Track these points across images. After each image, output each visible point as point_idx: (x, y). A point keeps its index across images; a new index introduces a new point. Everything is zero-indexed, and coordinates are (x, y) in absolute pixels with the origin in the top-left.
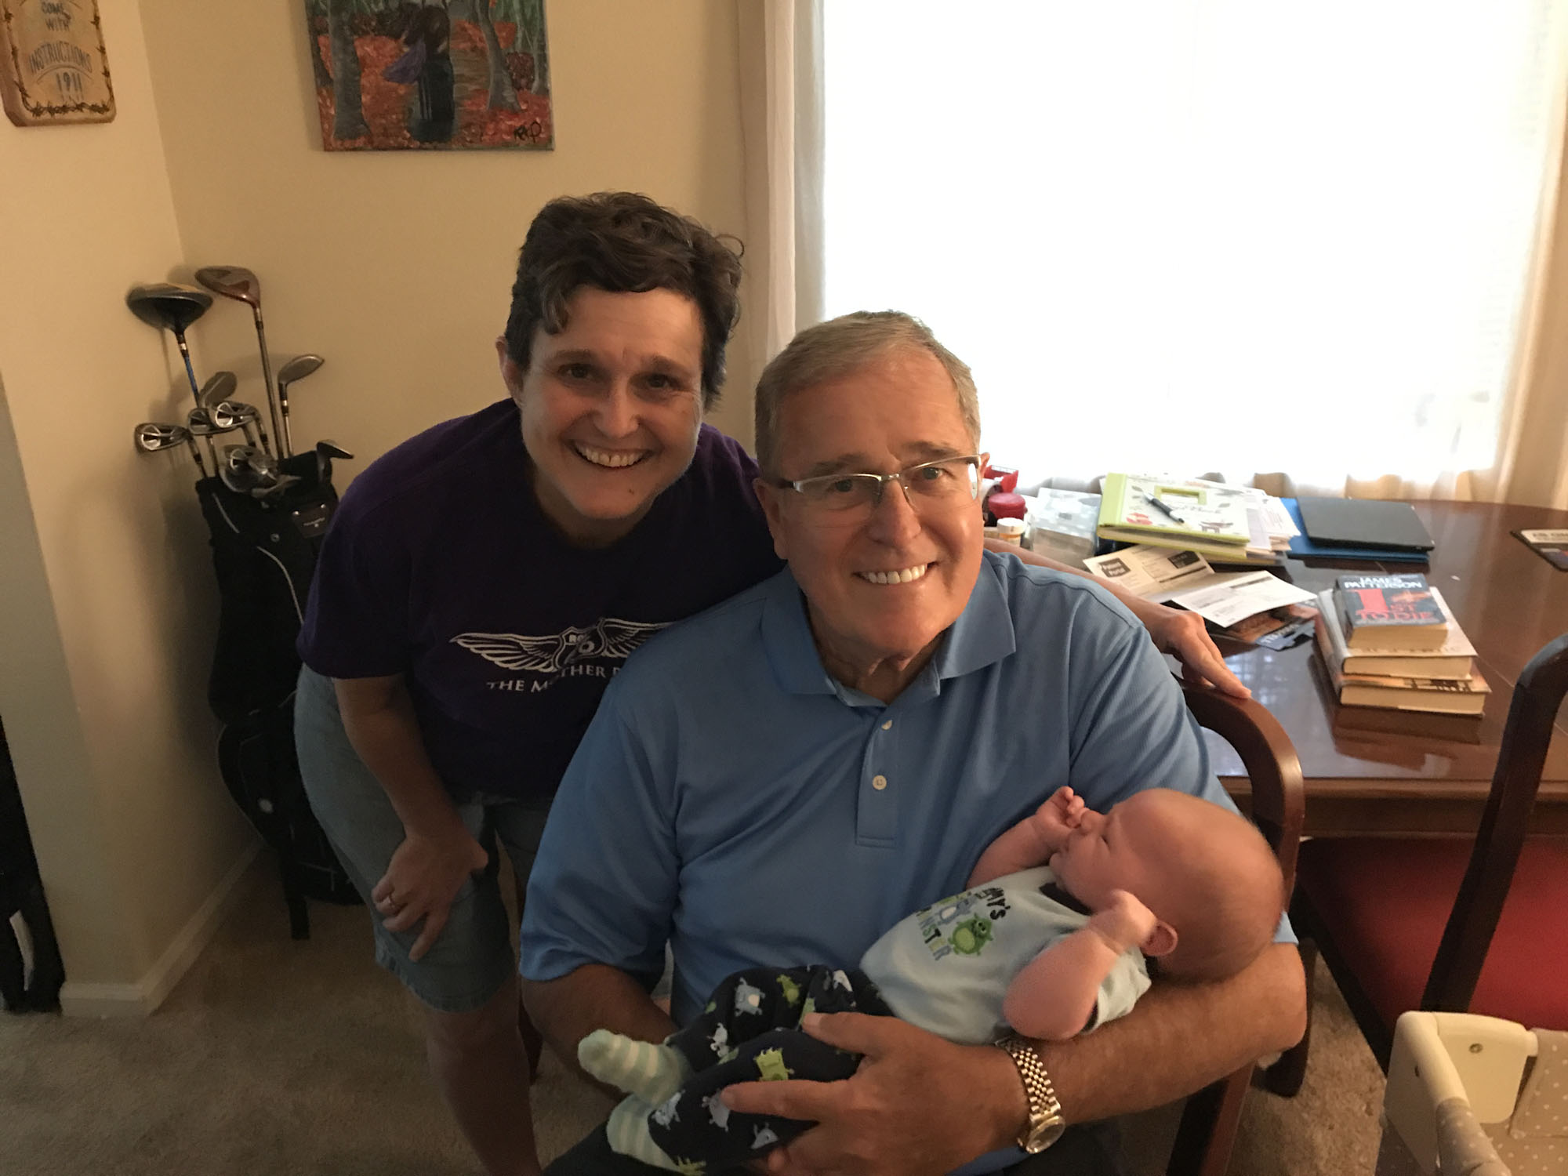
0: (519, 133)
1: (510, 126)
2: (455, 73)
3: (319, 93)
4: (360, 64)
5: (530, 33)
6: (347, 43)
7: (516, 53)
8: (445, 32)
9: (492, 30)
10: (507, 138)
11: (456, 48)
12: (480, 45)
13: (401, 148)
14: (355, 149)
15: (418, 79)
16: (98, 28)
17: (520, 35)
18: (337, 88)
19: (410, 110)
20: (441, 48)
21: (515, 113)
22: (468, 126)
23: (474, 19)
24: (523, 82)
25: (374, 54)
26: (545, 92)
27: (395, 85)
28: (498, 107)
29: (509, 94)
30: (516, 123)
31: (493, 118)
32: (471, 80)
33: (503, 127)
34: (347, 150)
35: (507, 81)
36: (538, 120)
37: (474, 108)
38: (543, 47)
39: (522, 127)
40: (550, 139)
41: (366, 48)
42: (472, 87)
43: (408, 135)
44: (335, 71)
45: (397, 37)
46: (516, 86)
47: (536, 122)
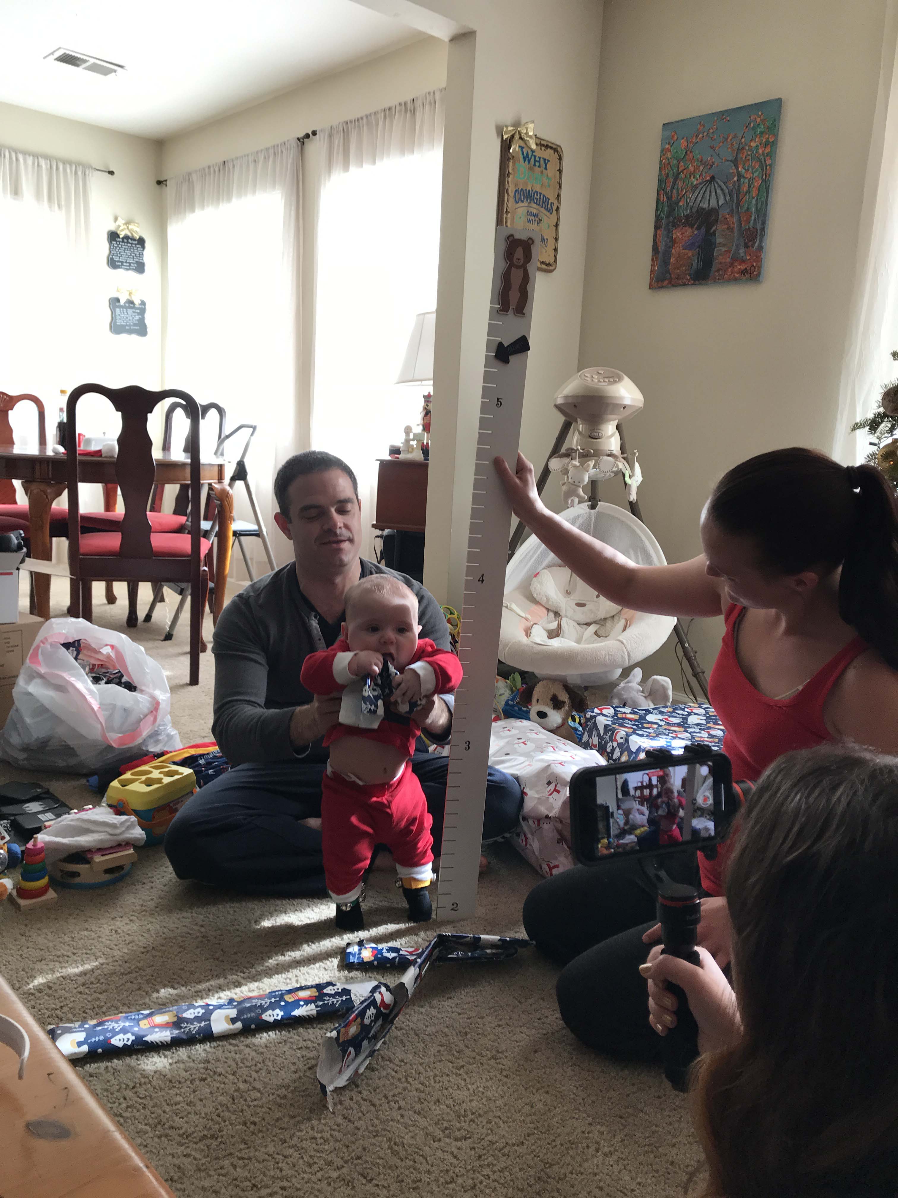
0: (743, 272)
1: (739, 269)
2: (717, 242)
3: (652, 259)
4: (673, 241)
5: (758, 216)
6: (669, 231)
7: (749, 228)
8: (716, 221)
9: (740, 217)
10: (737, 275)
11: (720, 228)
12: (732, 226)
13: (685, 285)
14: (663, 287)
15: (699, 247)
16: (556, 229)
17: (753, 218)
18: (660, 255)
19: (692, 265)
20: (712, 231)
21: (743, 261)
22: (718, 270)
23: (731, 213)
24: (750, 243)
25: (680, 237)
26: (761, 248)
27: (687, 251)
28: (735, 259)
29: (742, 251)
30: (743, 267)
31: (732, 265)
32: (724, 245)
33: (736, 269)
34: (659, 288)
35: (742, 244)
36: (755, 264)
37: (723, 261)
38: (764, 223)
39: (746, 269)
40: (759, 274)
41: (677, 234)
42: (723, 249)
43: (689, 278)
44: (661, 248)
45: (692, 226)
46: (746, 246)
47: (753, 266)
